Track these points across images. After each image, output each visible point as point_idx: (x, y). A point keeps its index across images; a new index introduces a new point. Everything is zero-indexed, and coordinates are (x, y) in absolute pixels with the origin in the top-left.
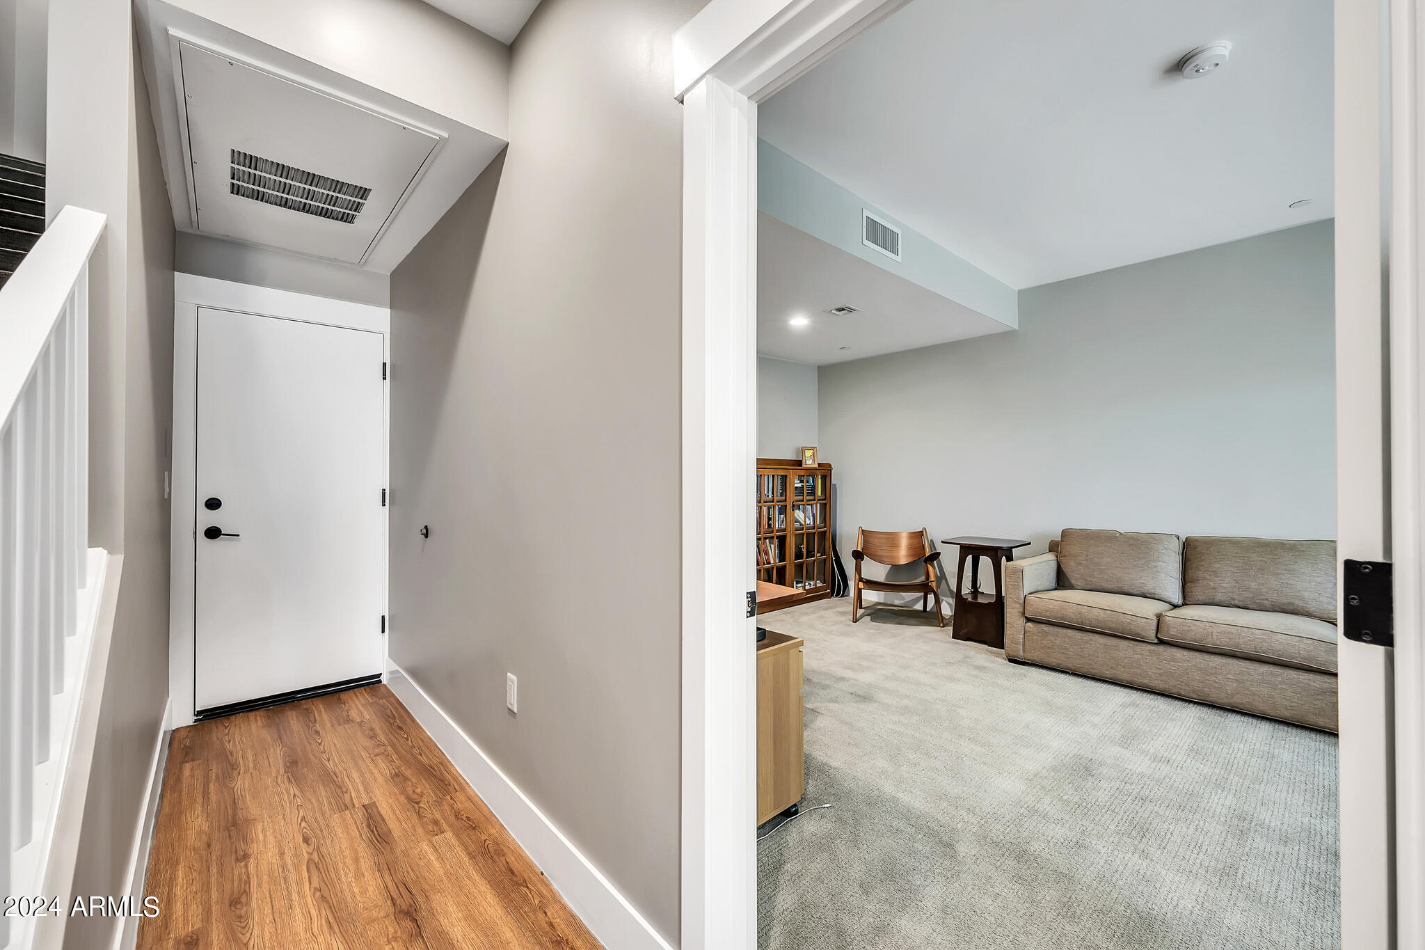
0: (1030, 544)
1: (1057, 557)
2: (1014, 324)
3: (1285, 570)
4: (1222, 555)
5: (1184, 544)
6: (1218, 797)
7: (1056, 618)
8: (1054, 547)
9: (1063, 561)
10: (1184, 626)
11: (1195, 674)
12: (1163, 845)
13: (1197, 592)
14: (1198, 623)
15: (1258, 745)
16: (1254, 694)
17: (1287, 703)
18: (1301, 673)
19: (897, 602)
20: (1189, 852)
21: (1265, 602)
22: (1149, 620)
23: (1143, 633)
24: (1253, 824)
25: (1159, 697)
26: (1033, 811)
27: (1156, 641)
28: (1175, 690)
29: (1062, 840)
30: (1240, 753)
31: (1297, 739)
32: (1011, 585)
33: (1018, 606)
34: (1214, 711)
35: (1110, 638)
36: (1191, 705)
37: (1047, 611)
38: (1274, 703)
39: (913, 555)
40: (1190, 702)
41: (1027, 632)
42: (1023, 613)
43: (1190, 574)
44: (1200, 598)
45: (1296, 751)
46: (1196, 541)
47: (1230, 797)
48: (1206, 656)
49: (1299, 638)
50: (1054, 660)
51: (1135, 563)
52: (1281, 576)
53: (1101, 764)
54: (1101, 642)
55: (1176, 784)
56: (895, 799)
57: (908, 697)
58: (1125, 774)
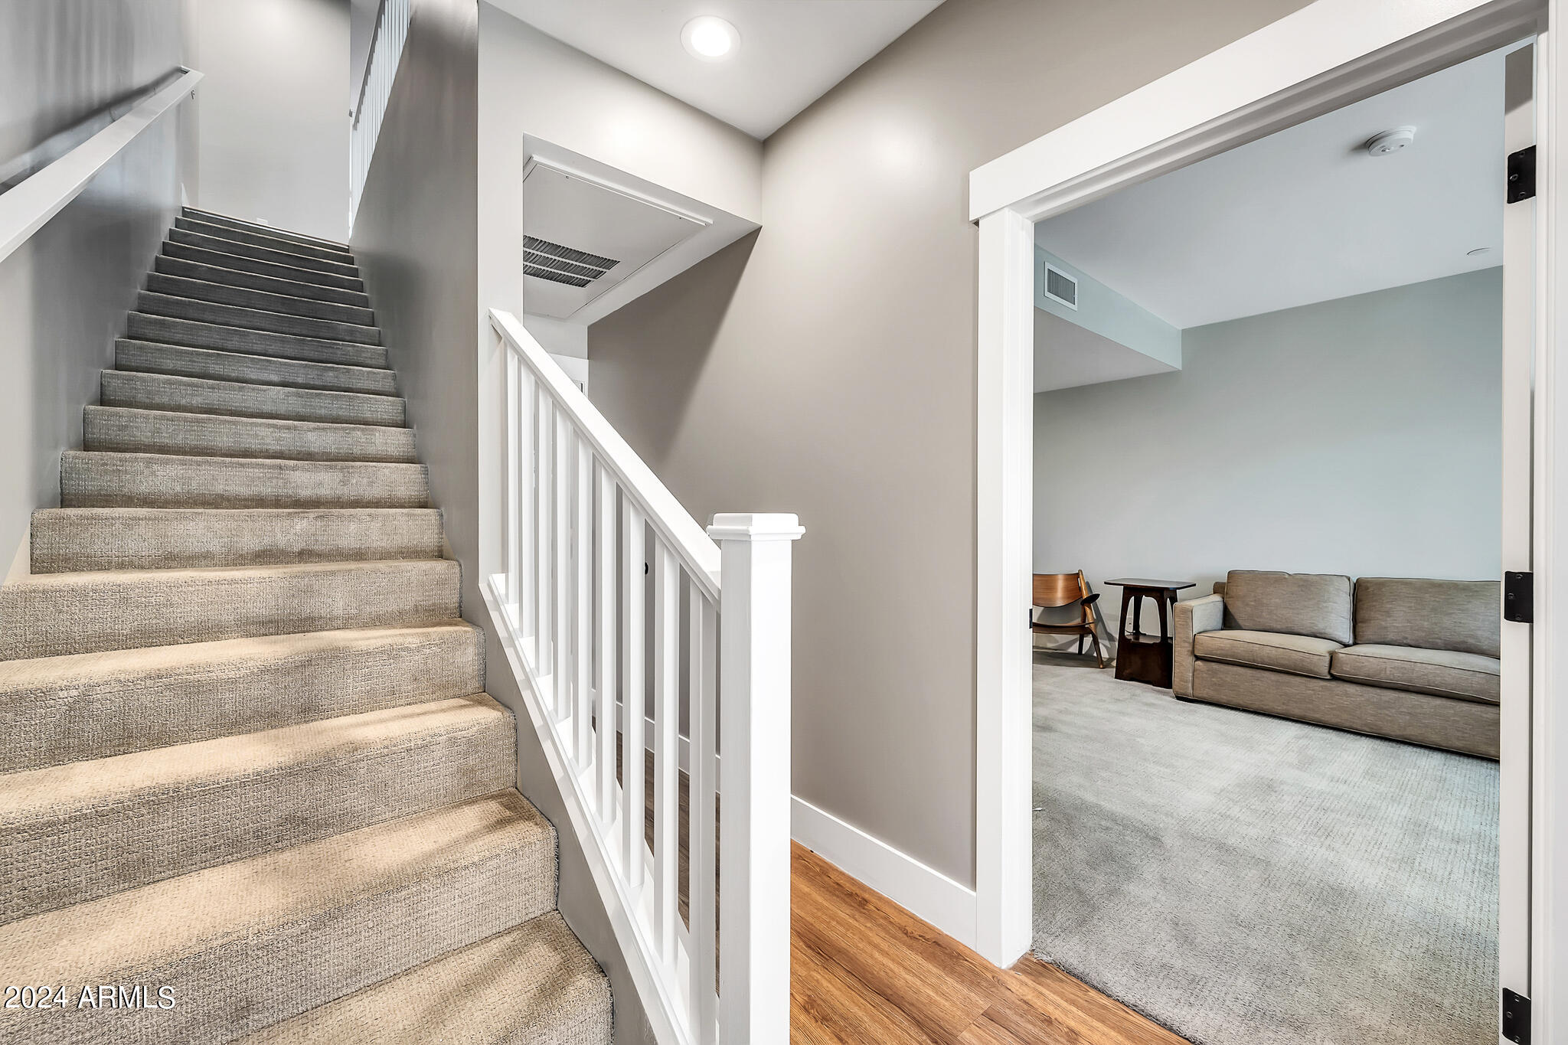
0: (1195, 585)
1: (1223, 598)
2: (1177, 364)
3: (1459, 610)
4: (1394, 596)
5: (1355, 585)
6: (1394, 808)
7: (1227, 656)
8: (1219, 589)
9: (1230, 602)
10: (1357, 662)
11: (1368, 708)
12: (1347, 842)
13: (1368, 631)
14: (1371, 659)
15: (1431, 771)
16: (1427, 727)
17: (1459, 734)
18: (1473, 706)
19: (1050, 645)
20: (1370, 847)
21: (1437, 640)
22: (1321, 657)
23: (1316, 669)
24: (1427, 829)
25: (1331, 731)
26: (1224, 816)
27: (1329, 677)
28: (1347, 724)
29: (1256, 837)
30: (1413, 777)
31: (1469, 767)
32: (1180, 624)
33: (1186, 645)
34: (1386, 743)
35: (1282, 675)
36: (1363, 738)
37: (1218, 649)
38: (1446, 734)
39: (1068, 598)
40: (1362, 735)
41: (1197, 670)
42: (1193, 652)
43: (1361, 614)
44: (1371, 636)
45: (1468, 776)
46: (1368, 582)
47: (1406, 809)
48: (1378, 691)
49: (1472, 673)
50: (1225, 697)
51: (1306, 603)
52: (1454, 616)
53: (1282, 783)
54: (1273, 678)
55: (1354, 799)
56: (1098, 806)
57: (1085, 728)
58: (1306, 790)
